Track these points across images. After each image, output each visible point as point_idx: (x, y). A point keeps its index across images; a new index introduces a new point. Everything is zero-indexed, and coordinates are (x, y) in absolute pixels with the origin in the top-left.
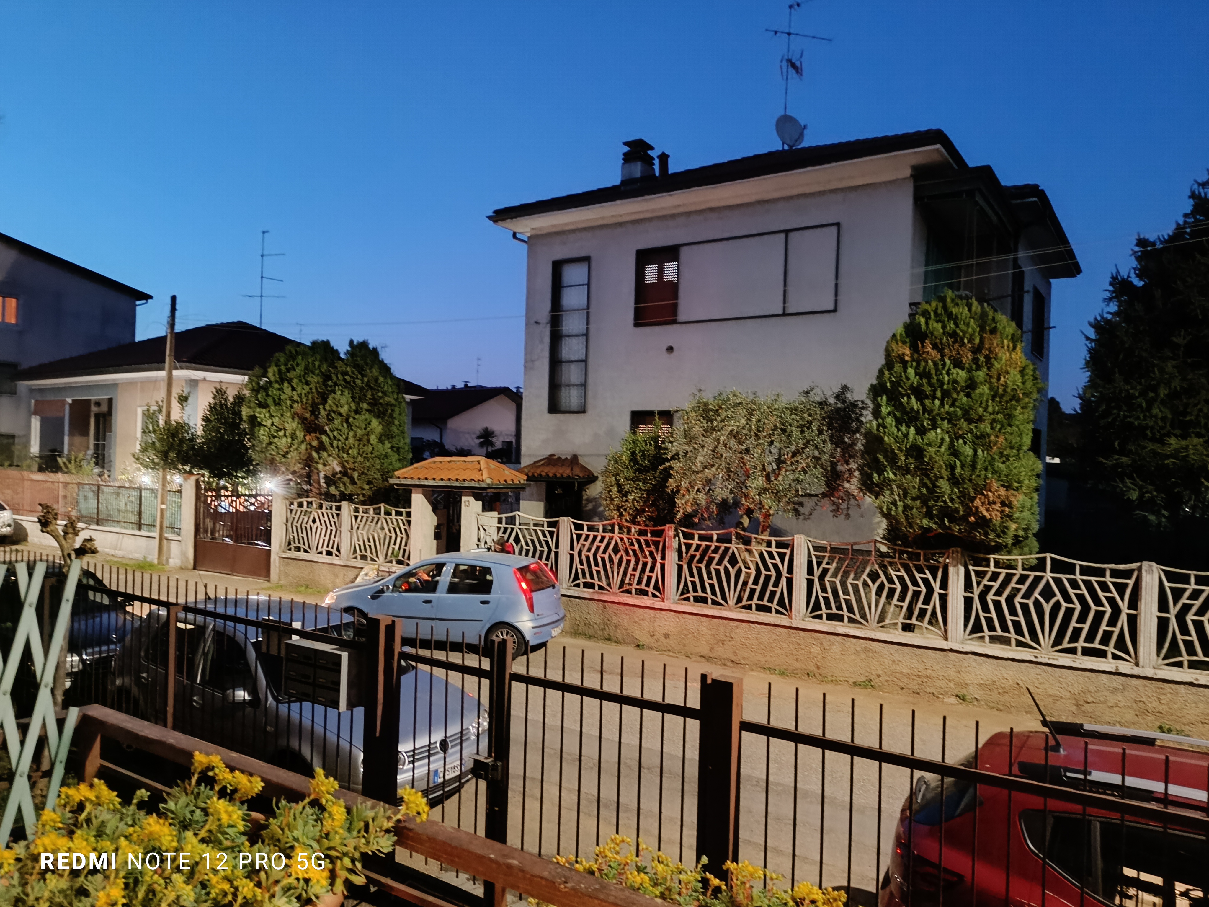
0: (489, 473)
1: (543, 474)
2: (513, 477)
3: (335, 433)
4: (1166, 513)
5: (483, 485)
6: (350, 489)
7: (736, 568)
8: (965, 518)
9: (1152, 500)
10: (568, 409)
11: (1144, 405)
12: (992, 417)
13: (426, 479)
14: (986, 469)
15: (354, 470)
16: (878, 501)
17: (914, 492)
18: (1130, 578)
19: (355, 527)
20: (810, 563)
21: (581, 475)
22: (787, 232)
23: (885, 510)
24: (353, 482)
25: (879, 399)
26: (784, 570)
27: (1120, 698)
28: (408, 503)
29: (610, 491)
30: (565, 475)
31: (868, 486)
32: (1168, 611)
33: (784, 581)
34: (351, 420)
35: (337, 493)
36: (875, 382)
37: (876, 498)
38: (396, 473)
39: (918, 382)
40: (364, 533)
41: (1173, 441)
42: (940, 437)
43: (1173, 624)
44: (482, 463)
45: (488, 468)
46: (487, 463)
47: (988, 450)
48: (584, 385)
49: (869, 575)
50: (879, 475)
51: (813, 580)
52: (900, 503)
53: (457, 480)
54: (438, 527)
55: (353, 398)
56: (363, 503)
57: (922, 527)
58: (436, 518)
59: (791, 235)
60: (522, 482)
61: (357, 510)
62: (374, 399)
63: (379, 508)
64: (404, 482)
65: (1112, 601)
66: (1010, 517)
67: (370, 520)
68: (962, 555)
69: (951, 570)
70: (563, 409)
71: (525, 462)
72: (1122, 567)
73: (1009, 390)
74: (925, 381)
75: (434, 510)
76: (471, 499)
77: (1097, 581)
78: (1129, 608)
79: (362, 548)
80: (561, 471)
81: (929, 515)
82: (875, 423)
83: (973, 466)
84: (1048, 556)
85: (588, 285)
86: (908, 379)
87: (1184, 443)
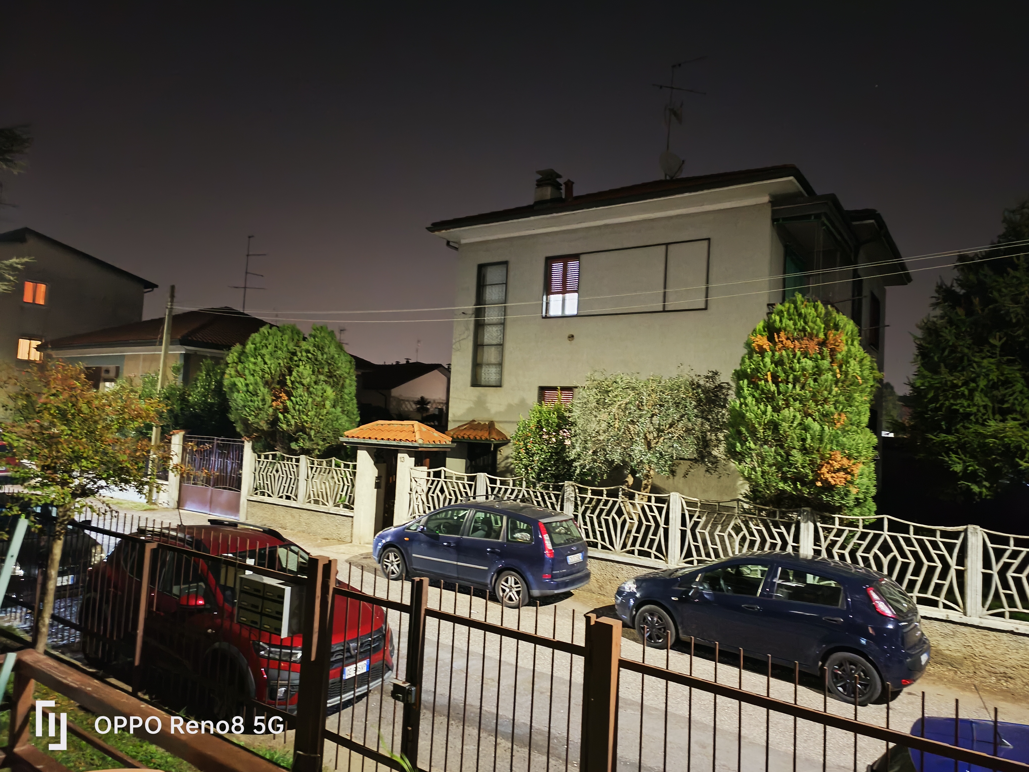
0: (421, 435)
1: (466, 436)
2: (441, 439)
3: (298, 399)
4: (987, 484)
5: (416, 445)
6: (308, 445)
7: (622, 519)
8: (813, 482)
9: (974, 472)
10: (487, 384)
11: (966, 392)
12: (835, 398)
13: (370, 438)
14: (832, 443)
15: (311, 429)
16: (740, 467)
17: (771, 460)
18: (957, 539)
19: (311, 477)
20: (683, 516)
21: (497, 438)
22: (667, 244)
23: (746, 474)
24: (310, 439)
25: (741, 382)
26: (662, 521)
27: (951, 643)
28: (354, 458)
29: (519, 453)
30: (483, 438)
31: (732, 453)
32: (991, 569)
33: (661, 531)
34: (311, 389)
35: (297, 448)
36: (738, 368)
37: (740, 464)
38: (346, 433)
39: (774, 369)
40: (318, 481)
41: (992, 423)
42: (792, 414)
43: (996, 579)
44: (415, 426)
45: (420, 430)
46: (419, 427)
47: (832, 426)
48: (500, 365)
49: (733, 528)
50: (742, 445)
51: (686, 531)
52: (758, 469)
53: (394, 440)
54: (378, 478)
55: (313, 371)
56: (319, 457)
57: (778, 489)
58: (377, 471)
59: (671, 247)
60: (448, 443)
61: (313, 463)
62: (330, 372)
63: (331, 461)
64: (351, 440)
65: (942, 558)
66: (851, 482)
67: (323, 470)
68: (812, 513)
69: (802, 525)
70: (483, 383)
71: (451, 426)
72: (949, 529)
73: (850, 377)
74: (779, 368)
75: (376, 464)
76: (406, 456)
77: (928, 540)
78: (957, 565)
79: (316, 494)
80: (480, 435)
81: (784, 479)
82: (738, 402)
83: (821, 440)
84: (886, 517)
85: (506, 284)
86: (765, 366)
87: (1001, 425)
